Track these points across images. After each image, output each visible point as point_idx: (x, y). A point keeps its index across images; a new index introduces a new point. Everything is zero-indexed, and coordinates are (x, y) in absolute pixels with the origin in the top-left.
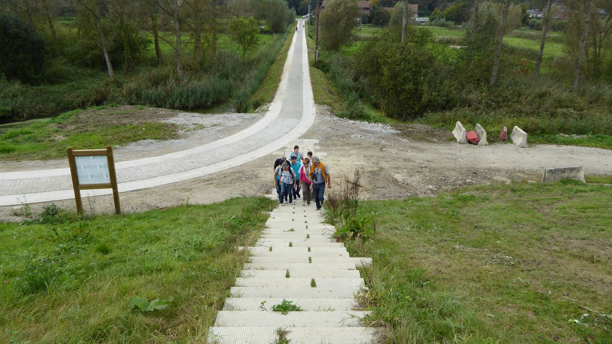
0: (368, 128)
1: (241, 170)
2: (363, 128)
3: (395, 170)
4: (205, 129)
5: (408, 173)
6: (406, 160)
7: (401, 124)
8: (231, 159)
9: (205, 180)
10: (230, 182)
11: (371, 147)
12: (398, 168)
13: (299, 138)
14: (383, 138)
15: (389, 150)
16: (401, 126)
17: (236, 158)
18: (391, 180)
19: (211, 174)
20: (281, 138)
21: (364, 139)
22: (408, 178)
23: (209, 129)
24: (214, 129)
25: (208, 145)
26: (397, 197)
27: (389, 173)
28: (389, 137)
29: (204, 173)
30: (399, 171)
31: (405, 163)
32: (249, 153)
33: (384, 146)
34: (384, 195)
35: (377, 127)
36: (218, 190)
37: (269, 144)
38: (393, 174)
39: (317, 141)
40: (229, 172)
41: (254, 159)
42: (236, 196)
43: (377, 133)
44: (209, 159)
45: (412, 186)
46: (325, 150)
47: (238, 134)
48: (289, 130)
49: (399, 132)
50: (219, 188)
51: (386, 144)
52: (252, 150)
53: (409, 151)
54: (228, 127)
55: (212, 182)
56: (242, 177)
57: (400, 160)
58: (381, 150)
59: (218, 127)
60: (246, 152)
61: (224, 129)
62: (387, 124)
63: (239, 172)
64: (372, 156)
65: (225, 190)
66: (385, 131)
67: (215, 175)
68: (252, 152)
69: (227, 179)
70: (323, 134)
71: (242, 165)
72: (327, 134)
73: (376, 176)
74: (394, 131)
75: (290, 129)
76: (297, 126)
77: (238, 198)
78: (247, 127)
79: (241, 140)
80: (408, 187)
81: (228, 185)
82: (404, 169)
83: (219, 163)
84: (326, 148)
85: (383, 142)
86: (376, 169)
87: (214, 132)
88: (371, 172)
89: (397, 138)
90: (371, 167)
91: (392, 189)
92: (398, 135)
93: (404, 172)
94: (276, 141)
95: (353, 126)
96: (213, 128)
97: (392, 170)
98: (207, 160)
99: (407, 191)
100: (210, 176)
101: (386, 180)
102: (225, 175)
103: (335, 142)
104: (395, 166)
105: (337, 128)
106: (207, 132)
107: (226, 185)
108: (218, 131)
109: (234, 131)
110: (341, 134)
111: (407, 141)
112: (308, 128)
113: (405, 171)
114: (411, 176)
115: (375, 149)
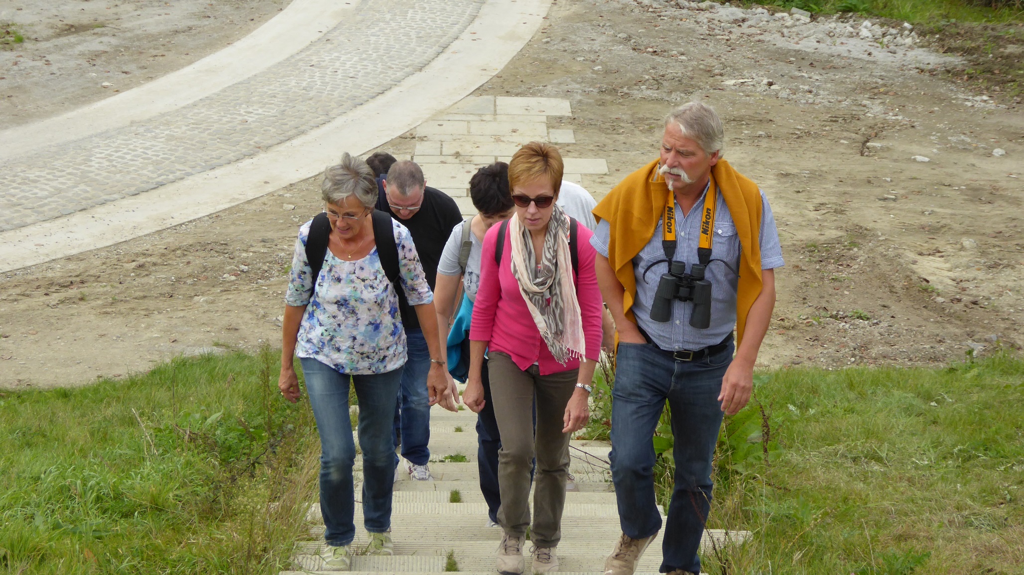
0: (808, 45)
1: (212, 238)
2: (781, 43)
3: (919, 240)
4: (28, 45)
5: (983, 253)
6: (975, 194)
7: (967, 24)
8: (161, 190)
9: (52, 286)
10: (167, 289)
11: (817, 136)
12: (934, 231)
13: (480, 91)
14: (874, 92)
15: (899, 145)
16: (969, 34)
17: (188, 182)
18: (898, 286)
19: (79, 258)
20: (396, 90)
21: (784, 94)
22: (981, 275)
23: (43, 45)
24: (72, 46)
25: (48, 122)
26: (922, 358)
27: (891, 253)
28: (904, 85)
29: (42, 250)
30: (940, 243)
31: (971, 209)
32: (247, 162)
33: (878, 131)
34: (865, 347)
35: (851, 36)
36: (113, 325)
37: (338, 122)
38: (912, 256)
39: (563, 107)
40: (161, 248)
41: (270, 189)
42: (198, 351)
43: (848, 66)
44: (60, 191)
45: (996, 310)
46: (600, 150)
47: (188, 70)
48: (431, 52)
49: (956, 60)
50: (120, 320)
51: (891, 117)
52: (260, 148)
53: (998, 152)
54: (139, 38)
55: (85, 290)
56: (221, 269)
57: (947, 191)
58: (863, 149)
59: (87, 36)
60: (231, 156)
61: (117, 50)
62: (898, 25)
63: (204, 246)
64: (816, 176)
65: (148, 327)
66: (890, 58)
67: (98, 262)
68: (262, 155)
69: (151, 280)
70: (589, 74)
71: (215, 217)
72: (607, 72)
73: (831, 267)
74: (932, 59)
75: (436, 48)
76: (466, 35)
77: (208, 359)
78: (227, 40)
79: (208, 101)
80: (977, 313)
81: (161, 305)
82: (966, 233)
83: (109, 207)
84: (603, 138)
85: (875, 110)
86: (832, 234)
87: (72, 64)
88: (811, 248)
89: (943, 88)
90: (810, 224)
91: (901, 325)
92: (951, 74)
93: (962, 248)
94: (372, 105)
95: (737, 31)
96: (64, 40)
97: (909, 240)
98: (51, 195)
99: (970, 335)
100: (71, 266)
101: (876, 282)
102: (142, 260)
103: (646, 111)
104: (925, 220)
105: (658, 43)
106: (39, 64)
107: (150, 304)
108: (93, 58)
109: (170, 56)
110: (675, 70)
111: (992, 105)
112: (519, 46)
113: (967, 242)
114: (995, 266)
115: (836, 141)
